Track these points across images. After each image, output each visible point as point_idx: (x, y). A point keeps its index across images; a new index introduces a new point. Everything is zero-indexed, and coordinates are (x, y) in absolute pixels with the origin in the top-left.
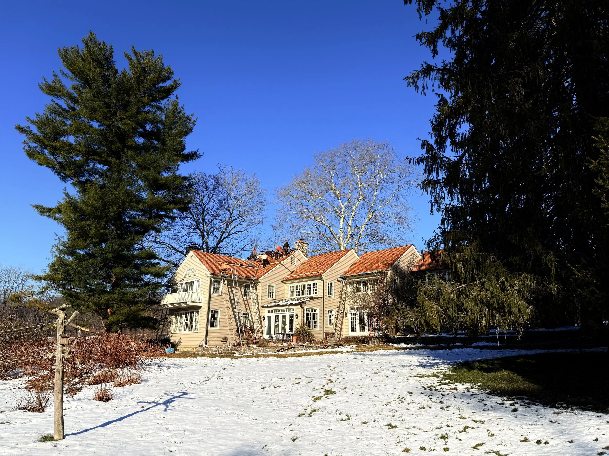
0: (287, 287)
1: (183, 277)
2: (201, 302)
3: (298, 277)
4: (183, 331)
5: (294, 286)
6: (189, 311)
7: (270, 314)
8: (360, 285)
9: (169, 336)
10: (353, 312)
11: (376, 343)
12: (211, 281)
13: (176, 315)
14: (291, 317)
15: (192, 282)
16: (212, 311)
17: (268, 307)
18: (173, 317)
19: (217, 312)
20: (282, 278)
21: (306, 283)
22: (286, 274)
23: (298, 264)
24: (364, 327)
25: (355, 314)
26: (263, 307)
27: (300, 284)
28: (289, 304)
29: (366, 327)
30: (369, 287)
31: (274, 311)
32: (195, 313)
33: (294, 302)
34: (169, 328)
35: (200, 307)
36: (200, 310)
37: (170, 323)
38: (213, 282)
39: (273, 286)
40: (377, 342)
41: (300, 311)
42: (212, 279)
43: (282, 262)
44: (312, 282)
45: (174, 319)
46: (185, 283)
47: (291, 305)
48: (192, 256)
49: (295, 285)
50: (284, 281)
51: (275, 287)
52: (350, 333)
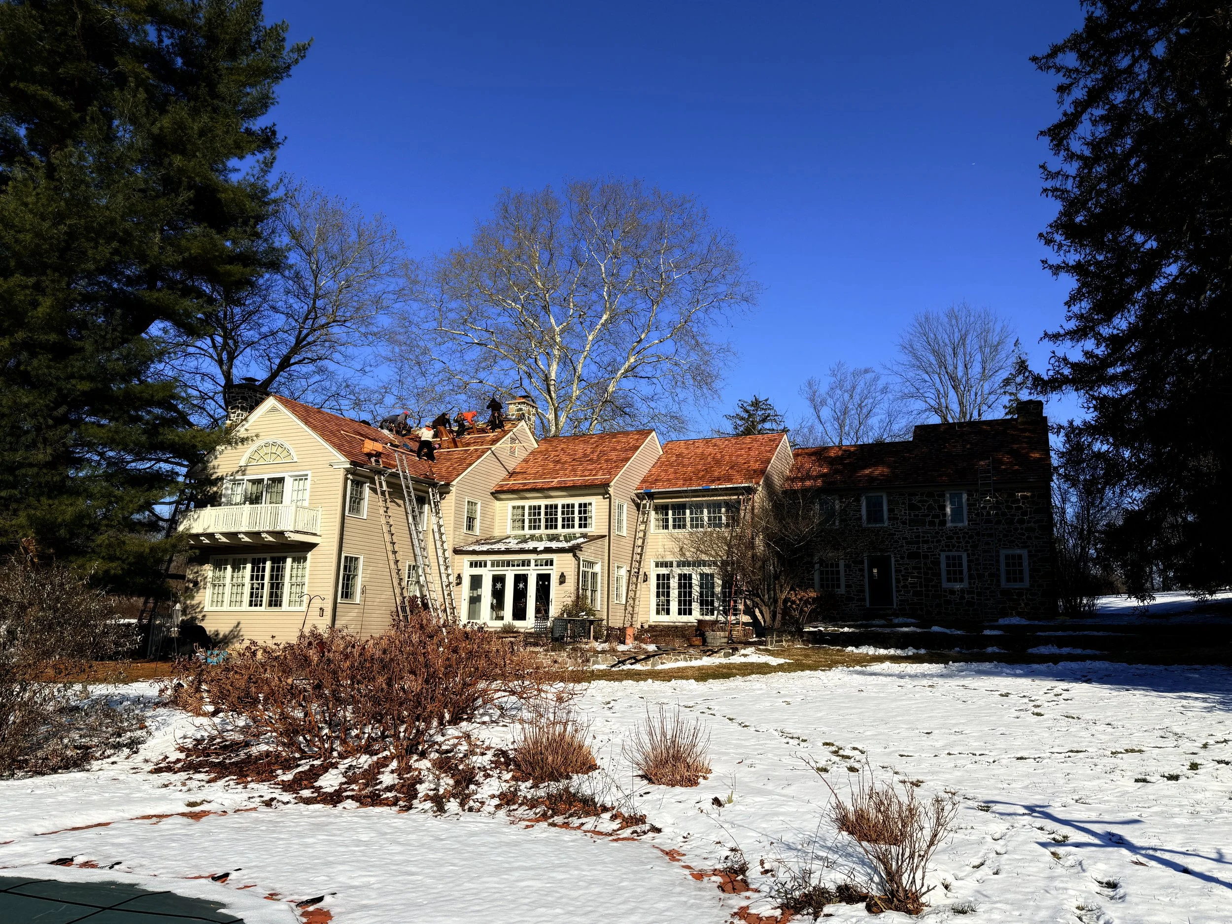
0: (504, 509)
1: (243, 463)
2: (315, 534)
3: (540, 486)
4: (245, 606)
5: (523, 508)
6: (268, 556)
7: (477, 571)
8: (684, 514)
9: (194, 619)
10: (664, 571)
11: (784, 643)
12: (346, 479)
13: (219, 565)
14: (544, 580)
15: (281, 480)
16: (346, 557)
17: (474, 552)
18: (208, 571)
19: (356, 559)
20: (492, 486)
21: (560, 502)
22: (498, 476)
23: (521, 454)
24: (690, 605)
25: (668, 577)
26: (457, 552)
27: (543, 503)
28: (541, 548)
29: (696, 606)
30: (688, 519)
31: (489, 564)
32: (289, 561)
33: (554, 545)
34: (193, 598)
35: (311, 546)
36: (309, 555)
37: (196, 584)
38: (349, 482)
39: (476, 504)
40: (787, 641)
41: (573, 566)
42: (349, 476)
43: (493, 448)
44: (576, 501)
45: (210, 574)
46: (249, 481)
47: (548, 550)
48: (274, 410)
49: (527, 503)
50: (497, 492)
51: (479, 506)
52: (655, 619)
